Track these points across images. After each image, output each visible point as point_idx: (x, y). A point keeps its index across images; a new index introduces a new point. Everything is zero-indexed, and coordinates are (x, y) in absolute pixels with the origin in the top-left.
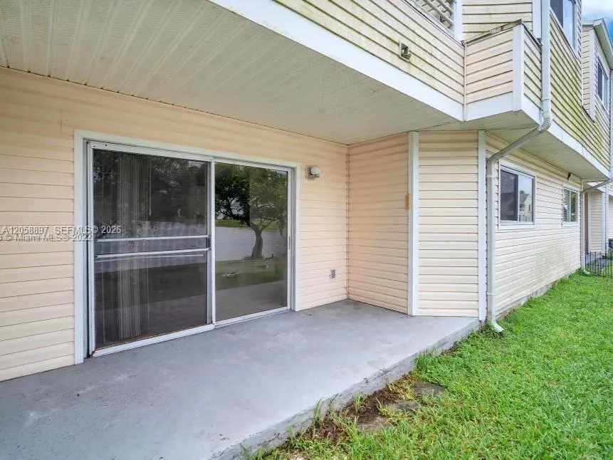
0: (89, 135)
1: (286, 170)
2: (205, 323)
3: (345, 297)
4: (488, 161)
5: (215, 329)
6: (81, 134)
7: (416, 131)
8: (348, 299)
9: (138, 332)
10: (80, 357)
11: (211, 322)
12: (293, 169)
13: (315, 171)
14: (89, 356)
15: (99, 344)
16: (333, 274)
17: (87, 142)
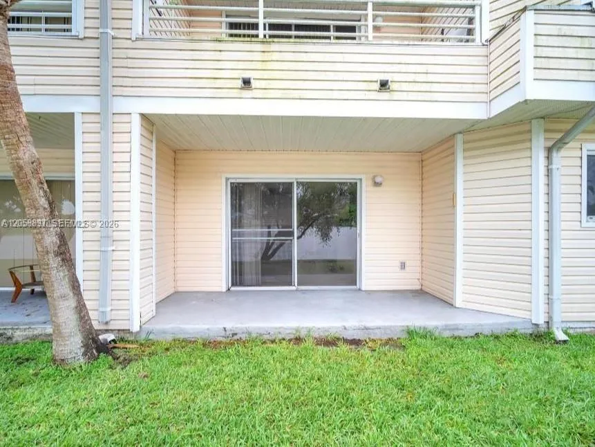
0: (229, 176)
1: (355, 181)
2: (291, 285)
3: (418, 287)
4: (549, 150)
5: (296, 290)
6: (225, 176)
7: (460, 133)
8: (421, 290)
9: (254, 282)
10: (224, 290)
11: (294, 285)
12: (361, 180)
13: (378, 180)
14: (229, 290)
15: (233, 285)
16: (403, 266)
17: (227, 179)
